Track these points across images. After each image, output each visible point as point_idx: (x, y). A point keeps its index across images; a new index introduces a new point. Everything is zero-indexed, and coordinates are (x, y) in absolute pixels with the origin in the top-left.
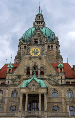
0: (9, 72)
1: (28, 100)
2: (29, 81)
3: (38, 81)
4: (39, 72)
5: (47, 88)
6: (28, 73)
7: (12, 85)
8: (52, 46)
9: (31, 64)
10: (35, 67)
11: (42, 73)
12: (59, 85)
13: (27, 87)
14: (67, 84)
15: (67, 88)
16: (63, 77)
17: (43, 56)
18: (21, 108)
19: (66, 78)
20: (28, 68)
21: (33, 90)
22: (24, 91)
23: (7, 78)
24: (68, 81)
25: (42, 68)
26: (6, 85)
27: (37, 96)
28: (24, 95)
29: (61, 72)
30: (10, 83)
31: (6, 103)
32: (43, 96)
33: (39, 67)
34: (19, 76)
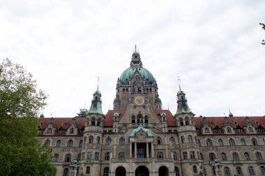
0: (116, 121)
1: (137, 148)
2: (137, 130)
3: (145, 130)
4: (144, 120)
5: (153, 137)
6: (133, 121)
7: (119, 133)
8: (151, 89)
9: (136, 113)
10: (140, 116)
11: (146, 121)
12: (162, 133)
13: (135, 136)
14: (170, 132)
15: (170, 136)
16: (166, 126)
17: (147, 105)
18: (131, 155)
19: (168, 126)
20: (133, 117)
21: (141, 139)
22: (132, 140)
23: (114, 126)
24: (170, 129)
25: (146, 117)
26: (114, 133)
27: (145, 144)
28: (133, 144)
29: (164, 120)
30: (117, 131)
31: (115, 150)
32: (150, 144)
33: (144, 116)
34: (125, 125)
